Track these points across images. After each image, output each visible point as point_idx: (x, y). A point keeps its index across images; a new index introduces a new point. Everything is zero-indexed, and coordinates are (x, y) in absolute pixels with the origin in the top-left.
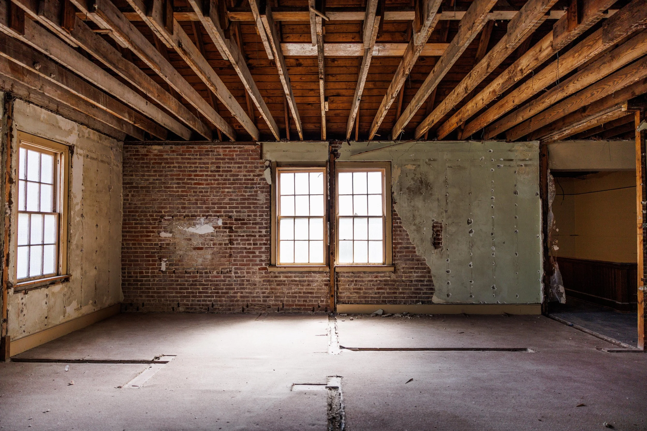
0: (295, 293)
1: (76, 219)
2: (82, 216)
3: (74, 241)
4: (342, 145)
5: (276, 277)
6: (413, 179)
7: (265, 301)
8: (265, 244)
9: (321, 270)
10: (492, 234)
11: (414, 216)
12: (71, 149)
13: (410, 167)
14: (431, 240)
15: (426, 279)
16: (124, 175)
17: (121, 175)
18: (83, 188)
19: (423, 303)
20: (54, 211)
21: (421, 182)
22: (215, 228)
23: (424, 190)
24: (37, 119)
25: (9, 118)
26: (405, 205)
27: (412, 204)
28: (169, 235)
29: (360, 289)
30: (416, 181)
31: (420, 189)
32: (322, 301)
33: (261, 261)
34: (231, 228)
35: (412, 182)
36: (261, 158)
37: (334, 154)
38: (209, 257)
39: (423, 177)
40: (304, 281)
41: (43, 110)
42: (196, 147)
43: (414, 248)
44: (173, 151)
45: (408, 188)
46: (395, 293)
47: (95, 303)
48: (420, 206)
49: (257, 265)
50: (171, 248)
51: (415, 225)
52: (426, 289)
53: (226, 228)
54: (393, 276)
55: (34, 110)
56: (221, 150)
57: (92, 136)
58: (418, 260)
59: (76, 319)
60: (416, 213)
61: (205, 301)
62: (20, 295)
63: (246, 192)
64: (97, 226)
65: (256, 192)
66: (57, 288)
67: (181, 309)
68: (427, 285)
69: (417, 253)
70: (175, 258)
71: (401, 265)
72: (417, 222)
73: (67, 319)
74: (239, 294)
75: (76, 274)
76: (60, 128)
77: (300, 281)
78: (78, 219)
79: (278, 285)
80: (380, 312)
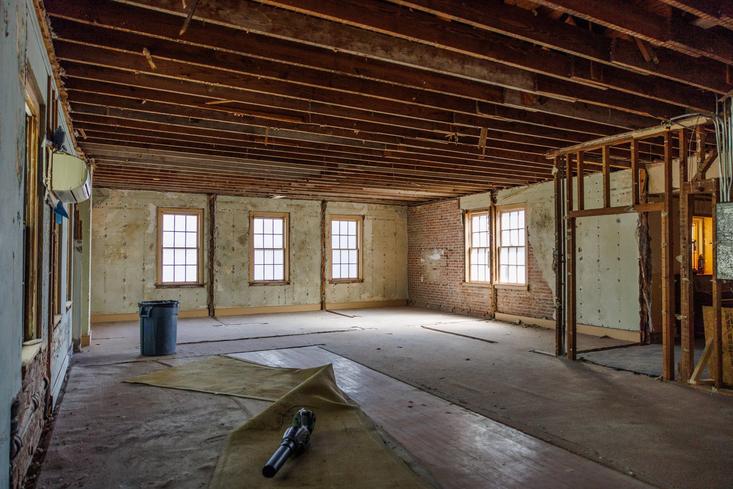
0: (476, 302)
1: (368, 252)
2: (372, 250)
3: (366, 263)
4: (499, 193)
5: (467, 290)
6: (540, 214)
7: (462, 306)
8: (462, 267)
9: (487, 286)
10: (598, 261)
11: (541, 245)
12: (364, 217)
13: (538, 205)
14: (552, 265)
15: (550, 299)
16: (408, 225)
17: (406, 226)
18: (373, 235)
19: (547, 318)
20: (357, 248)
21: (546, 217)
22: (441, 256)
23: (547, 224)
24: (341, 207)
25: (324, 211)
26: (535, 237)
27: (540, 235)
28: (424, 260)
29: (509, 303)
30: (542, 217)
31: (544, 223)
32: (489, 309)
33: (460, 278)
34: (447, 256)
35: (540, 218)
36: (459, 208)
37: (494, 200)
38: (439, 274)
39: (547, 213)
40: (480, 294)
41: (344, 203)
42: (433, 204)
43: (541, 272)
44: (425, 209)
45: (537, 223)
46: (529, 308)
47: (384, 296)
48: (544, 237)
49: (458, 281)
50: (425, 268)
51: (541, 253)
52: (550, 307)
53: (445, 256)
54: (529, 294)
55: (338, 204)
56: (443, 205)
57: (378, 208)
58: (544, 282)
59: (368, 302)
60: (542, 243)
61: (437, 302)
62: (332, 285)
63: (453, 232)
64: (385, 255)
65: (457, 231)
66: (355, 285)
67: (428, 306)
68: (550, 304)
69: (543, 277)
70: (426, 275)
71: (533, 286)
72: (543, 250)
73: (362, 300)
74: (451, 300)
75: (368, 279)
76: (354, 208)
77: (478, 294)
78: (369, 252)
79: (468, 295)
80: (518, 322)
